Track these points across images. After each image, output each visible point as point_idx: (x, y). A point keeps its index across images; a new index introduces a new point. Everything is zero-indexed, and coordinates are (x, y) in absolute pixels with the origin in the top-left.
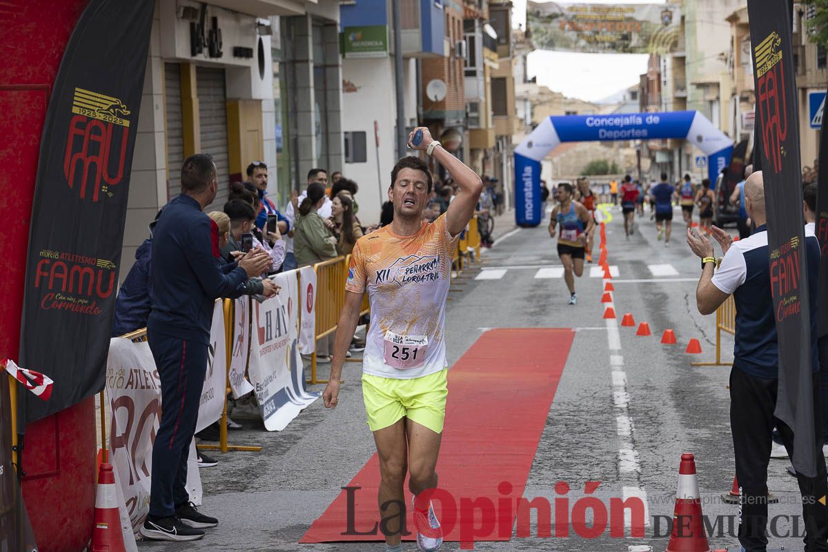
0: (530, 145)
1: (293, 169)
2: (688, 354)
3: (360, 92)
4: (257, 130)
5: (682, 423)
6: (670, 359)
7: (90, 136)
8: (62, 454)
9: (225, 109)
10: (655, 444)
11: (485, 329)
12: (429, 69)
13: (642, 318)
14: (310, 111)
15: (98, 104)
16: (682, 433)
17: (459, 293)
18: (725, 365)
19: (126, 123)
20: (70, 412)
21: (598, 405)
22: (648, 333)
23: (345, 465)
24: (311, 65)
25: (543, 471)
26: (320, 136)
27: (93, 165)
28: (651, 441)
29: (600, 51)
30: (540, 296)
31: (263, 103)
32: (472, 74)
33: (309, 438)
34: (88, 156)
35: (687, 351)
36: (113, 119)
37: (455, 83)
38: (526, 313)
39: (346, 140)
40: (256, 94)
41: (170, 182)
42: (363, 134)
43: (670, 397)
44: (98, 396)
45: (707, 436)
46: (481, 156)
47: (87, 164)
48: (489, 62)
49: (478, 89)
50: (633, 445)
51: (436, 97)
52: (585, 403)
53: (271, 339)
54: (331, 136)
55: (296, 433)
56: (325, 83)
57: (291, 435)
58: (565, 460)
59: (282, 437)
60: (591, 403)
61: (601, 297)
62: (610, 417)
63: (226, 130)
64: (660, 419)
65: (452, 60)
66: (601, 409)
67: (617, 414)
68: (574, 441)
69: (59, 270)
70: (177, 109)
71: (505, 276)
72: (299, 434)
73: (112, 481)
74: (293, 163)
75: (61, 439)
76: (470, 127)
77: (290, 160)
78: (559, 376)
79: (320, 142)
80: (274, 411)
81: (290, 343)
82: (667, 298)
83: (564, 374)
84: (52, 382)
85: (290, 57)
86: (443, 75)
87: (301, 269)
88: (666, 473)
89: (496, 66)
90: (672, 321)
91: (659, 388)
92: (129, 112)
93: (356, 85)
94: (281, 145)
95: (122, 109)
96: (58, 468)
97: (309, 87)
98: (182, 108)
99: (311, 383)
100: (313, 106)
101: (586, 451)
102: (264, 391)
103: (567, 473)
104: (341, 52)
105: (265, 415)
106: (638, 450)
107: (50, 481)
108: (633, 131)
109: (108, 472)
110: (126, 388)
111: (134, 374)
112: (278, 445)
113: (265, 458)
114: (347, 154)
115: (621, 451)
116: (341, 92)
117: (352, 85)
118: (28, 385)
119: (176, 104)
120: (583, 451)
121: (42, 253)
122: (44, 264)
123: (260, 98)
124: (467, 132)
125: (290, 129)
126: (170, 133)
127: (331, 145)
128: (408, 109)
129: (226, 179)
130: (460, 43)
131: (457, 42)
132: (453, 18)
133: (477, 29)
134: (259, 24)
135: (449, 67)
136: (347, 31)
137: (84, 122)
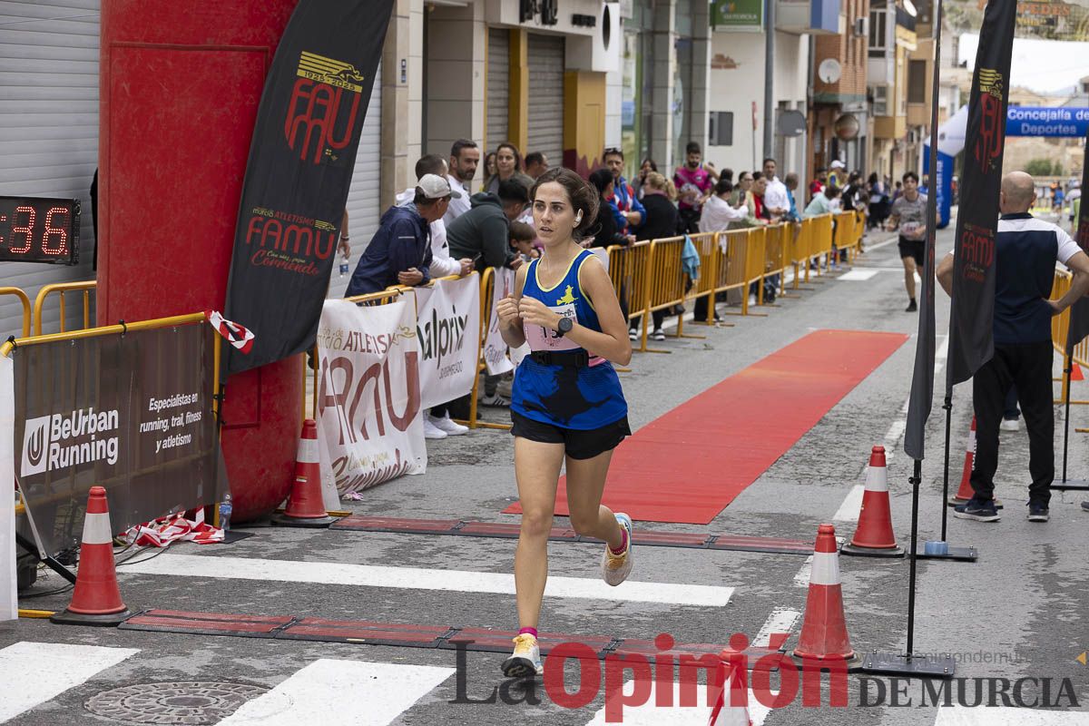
0: (942, 136)
1: (645, 149)
3: (740, 69)
4: (599, 105)
7: (315, 99)
8: (263, 406)
9: (563, 80)
11: (812, 329)
12: (824, 47)
14: (666, 87)
15: (327, 69)
17: (811, 292)
19: (358, 89)
20: (275, 366)
21: (884, 409)
24: (672, 40)
25: (785, 467)
26: (681, 114)
30: (896, 300)
31: (607, 74)
32: (881, 54)
34: (312, 119)
36: (344, 84)
37: (854, 63)
38: (869, 316)
39: (711, 121)
40: (596, 66)
42: (731, 114)
43: (966, 406)
46: (890, 146)
47: (310, 127)
48: (903, 41)
49: (892, 73)
50: (893, 448)
51: (828, 78)
52: (871, 406)
54: (695, 116)
56: (691, 57)
58: (814, 458)
62: (889, 420)
63: (564, 103)
65: (851, 37)
67: (897, 419)
68: (835, 441)
69: (273, 228)
70: (505, 77)
71: (871, 279)
73: (314, 437)
74: (645, 142)
75: (263, 391)
76: (875, 113)
77: (641, 140)
78: (862, 379)
83: (869, 378)
84: (253, 335)
85: (648, 26)
86: (839, 55)
89: (912, 47)
92: (362, 79)
93: (736, 61)
94: (630, 122)
95: (354, 74)
96: (259, 420)
97: (667, 61)
98: (510, 77)
100: (672, 82)
101: (842, 451)
103: (807, 469)
104: (711, 25)
107: (250, 432)
108: (1060, 127)
109: (310, 428)
110: (344, 349)
111: (354, 336)
114: (711, 136)
116: (708, 68)
117: (732, 61)
118: (231, 338)
119: (503, 72)
120: (838, 451)
121: (255, 210)
122: (257, 222)
123: (604, 70)
124: (872, 120)
125: (644, 106)
126: (491, 103)
127: (694, 125)
128: (794, 90)
129: (559, 154)
130: (862, 21)
131: (859, 17)
133: (889, 5)
135: (847, 47)
136: (719, 1)
137: (310, 85)
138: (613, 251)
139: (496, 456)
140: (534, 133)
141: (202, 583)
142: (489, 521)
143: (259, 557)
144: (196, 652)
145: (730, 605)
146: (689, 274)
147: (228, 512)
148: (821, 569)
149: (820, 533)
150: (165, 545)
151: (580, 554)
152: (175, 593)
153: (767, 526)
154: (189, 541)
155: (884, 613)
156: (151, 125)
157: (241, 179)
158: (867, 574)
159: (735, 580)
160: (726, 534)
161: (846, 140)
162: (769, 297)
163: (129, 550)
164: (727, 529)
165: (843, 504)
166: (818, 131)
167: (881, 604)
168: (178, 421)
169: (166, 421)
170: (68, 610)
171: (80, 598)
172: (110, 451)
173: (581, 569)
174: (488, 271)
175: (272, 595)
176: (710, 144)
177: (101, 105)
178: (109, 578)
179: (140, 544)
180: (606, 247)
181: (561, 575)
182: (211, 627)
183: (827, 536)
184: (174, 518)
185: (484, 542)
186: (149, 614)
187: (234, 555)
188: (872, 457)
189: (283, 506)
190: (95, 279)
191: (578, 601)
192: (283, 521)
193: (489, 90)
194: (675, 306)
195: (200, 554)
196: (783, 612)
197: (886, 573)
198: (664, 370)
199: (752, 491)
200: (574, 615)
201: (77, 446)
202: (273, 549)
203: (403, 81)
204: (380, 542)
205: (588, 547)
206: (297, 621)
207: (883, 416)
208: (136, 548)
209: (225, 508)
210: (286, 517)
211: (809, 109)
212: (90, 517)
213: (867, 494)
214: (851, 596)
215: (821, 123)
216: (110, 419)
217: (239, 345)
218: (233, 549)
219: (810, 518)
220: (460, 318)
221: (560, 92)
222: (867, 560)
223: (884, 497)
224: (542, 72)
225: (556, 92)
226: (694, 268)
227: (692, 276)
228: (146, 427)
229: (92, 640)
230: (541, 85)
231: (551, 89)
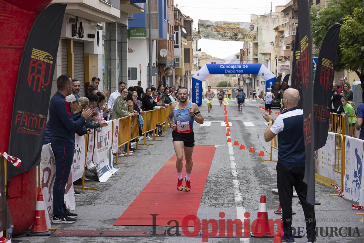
0: (198, 75)
1: (109, 82)
2: (259, 157)
3: (135, 52)
4: (96, 66)
5: (258, 183)
6: (253, 158)
7: (37, 67)
8: (23, 189)
9: (84, 57)
10: (248, 191)
12: (161, 44)
13: (242, 142)
14: (116, 60)
15: (41, 55)
16: (258, 187)
18: (274, 161)
19: (51, 62)
20: (27, 172)
21: (226, 175)
22: (244, 148)
23: (130, 196)
24: (117, 42)
25: (206, 200)
26: (119, 69)
27: (38, 78)
28: (246, 190)
29: (226, 40)
30: (202, 133)
31: (98, 56)
32: (177, 47)
33: (116, 185)
34: (36, 75)
35: (259, 155)
36: (47, 61)
37: (171, 50)
39: (129, 71)
40: (95, 53)
42: (136, 68)
43: (253, 173)
44: (37, 167)
45: (268, 188)
46: (179, 78)
47: (36, 78)
48: (184, 42)
49: (179, 53)
50: (240, 191)
51: (163, 55)
52: (221, 174)
53: (102, 146)
54: (123, 69)
55: (110, 183)
56: (122, 48)
57: (109, 184)
58: (214, 196)
59: (105, 184)
60: (223, 175)
61: (226, 134)
62: (231, 180)
63: (84, 66)
64: (250, 181)
65: (170, 41)
66: (227, 177)
67: (233, 179)
68: (217, 189)
69: (24, 118)
70: (66, 57)
72: (112, 183)
73: (42, 200)
74: (109, 79)
75: (23, 183)
76: (175, 67)
77: (107, 78)
78: (211, 164)
79: (119, 71)
80: (102, 174)
81: (109, 149)
82: (251, 135)
83: (213, 163)
84: (21, 161)
85: (108, 38)
86: (166, 47)
87: (114, 120)
88: (253, 202)
89: (186, 44)
90: (253, 144)
91: (249, 169)
92: (53, 58)
95: (50, 57)
96: (22, 194)
97: (116, 50)
99: (116, 164)
100: (117, 57)
101: (222, 193)
102: (99, 167)
103: (215, 201)
104: (128, 37)
105: (99, 176)
106: (242, 193)
107: (19, 199)
108: (238, 70)
109: (40, 197)
110: (48, 164)
111: (52, 159)
112: (104, 187)
113: (99, 192)
114: (129, 77)
115: (235, 193)
116: (128, 52)
117: (132, 50)
118: (12, 162)
122: (19, 116)
123: (97, 54)
124: (174, 69)
125: (108, 66)
126: (63, 66)
127: (123, 73)
128: (152, 60)
129: (83, 84)
130: (173, 35)
131: (172, 34)
132: (171, 25)
133: (179, 30)
134: (98, 25)
135: (169, 44)
136: (131, 29)
137: (36, 61)
139: (98, 201)
142: (111, 230)
147: (11, 232)
161: (168, 76)
165: (238, 215)
185: (114, 239)
192: (31, 234)
193: (62, 61)
194: (136, 139)
198: (140, 163)
204: (74, 241)
205: (155, 239)
209: (10, 230)
210: (33, 232)
211: (157, 66)
215: (160, 71)
217: (15, 165)
220: (79, 148)
225: (82, 62)
226: (142, 125)
227: (142, 128)
230: (77, 60)
231: (80, 61)
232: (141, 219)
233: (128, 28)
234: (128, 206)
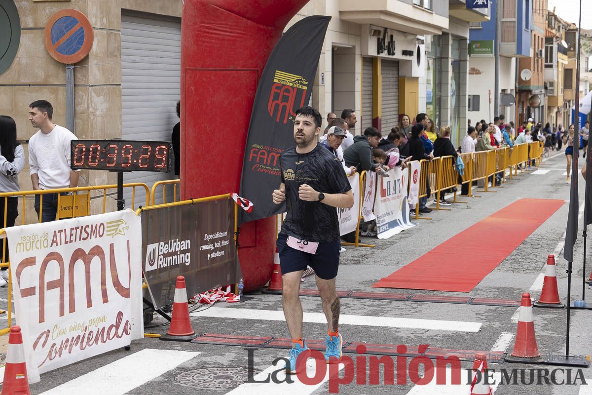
0: (581, 105)
1: (438, 113)
3: (482, 74)
4: (415, 93)
8: (258, 237)
9: (398, 81)
11: (519, 198)
14: (448, 84)
17: (518, 180)
20: (263, 220)
21: (554, 236)
23: (411, 256)
24: (450, 61)
25: (506, 265)
26: (455, 96)
27: (284, 107)
31: (419, 78)
32: (551, 66)
33: (401, 243)
34: (281, 102)
37: (538, 71)
38: (547, 192)
39: (469, 99)
40: (414, 75)
41: (363, 118)
42: (479, 96)
46: (555, 110)
47: (281, 106)
48: (561, 60)
49: (556, 75)
50: (558, 256)
51: (525, 78)
52: (547, 235)
53: (390, 195)
54: (461, 97)
55: (396, 241)
56: (459, 69)
58: (520, 260)
59: (388, 242)
62: (556, 242)
63: (399, 92)
65: (536, 58)
68: (530, 252)
69: (263, 154)
70: (371, 80)
71: (547, 174)
74: (438, 110)
75: (257, 230)
76: (548, 95)
77: (436, 109)
78: (543, 222)
79: (455, 99)
80: (387, 230)
81: (403, 198)
83: (546, 222)
84: (253, 205)
85: (438, 55)
86: (530, 67)
89: (566, 62)
93: (481, 71)
94: (431, 101)
96: (256, 243)
97: (448, 71)
98: (373, 80)
99: (414, 219)
100: (450, 81)
101: (534, 257)
102: (382, 219)
103: (517, 266)
104: (468, 54)
107: (252, 250)
112: (384, 245)
113: (375, 250)
114: (469, 107)
116: (468, 73)
117: (479, 71)
118: (242, 205)
119: (370, 78)
120: (532, 257)
121: (254, 146)
122: (255, 151)
123: (418, 76)
124: (547, 97)
125: (437, 93)
126: (364, 93)
127: (461, 102)
128: (509, 84)
129: (396, 116)
130: (541, 51)
131: (540, 49)
132: (539, 37)
133: (554, 43)
134: (418, 39)
135: (534, 63)
136: (472, 42)
137: (280, 87)
138: (423, 162)
139: (368, 260)
140: (384, 106)
141: (230, 321)
142: (364, 291)
143: (256, 308)
144: (227, 354)
145: (480, 331)
146: (459, 173)
147: (242, 287)
148: (524, 314)
149: (523, 297)
150: (213, 303)
151: (408, 307)
152: (217, 326)
153: (497, 293)
154: (224, 301)
155: (555, 335)
156: (205, 106)
157: (246, 130)
158: (546, 316)
159: (482, 319)
160: (478, 297)
161: (534, 108)
162: (498, 183)
163: (196, 305)
164: (478, 294)
165: (534, 283)
166: (521, 103)
167: (553, 331)
168: (218, 245)
169: (213, 245)
170: (167, 334)
171: (173, 329)
172: (187, 259)
173: (408, 314)
174: (363, 173)
175: (263, 326)
176: (469, 110)
177: (181, 97)
178: (186, 319)
179: (201, 303)
180: (419, 161)
181: (399, 317)
182: (234, 342)
183: (527, 299)
184: (217, 290)
185: (362, 301)
186: (205, 336)
187: (245, 308)
188: (548, 260)
189: (267, 284)
190: (179, 179)
191: (407, 329)
192: (267, 292)
193: (363, 86)
194: (453, 188)
195: (229, 307)
196: (505, 334)
197: (555, 316)
198: (448, 219)
199: (489, 276)
200: (405, 336)
201: (171, 257)
202: (262, 304)
203: (323, 83)
204: (313, 301)
205: (412, 304)
206: (274, 339)
207: (554, 240)
208: (199, 304)
209: (240, 285)
210: (269, 290)
211: (516, 93)
212: (177, 290)
213: (546, 278)
214: (539, 327)
215: (522, 99)
216: (186, 244)
217: (246, 209)
218: (244, 305)
219: (519, 289)
221: (397, 87)
222: (546, 309)
223: (554, 279)
224: (388, 78)
225: (395, 87)
226: (462, 170)
228: (203, 248)
229: (179, 348)
230: (388, 84)
231: (393, 85)
232: (409, 281)
233: (468, 42)
234: (401, 267)
